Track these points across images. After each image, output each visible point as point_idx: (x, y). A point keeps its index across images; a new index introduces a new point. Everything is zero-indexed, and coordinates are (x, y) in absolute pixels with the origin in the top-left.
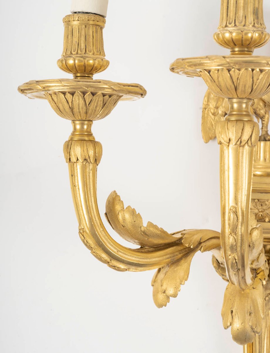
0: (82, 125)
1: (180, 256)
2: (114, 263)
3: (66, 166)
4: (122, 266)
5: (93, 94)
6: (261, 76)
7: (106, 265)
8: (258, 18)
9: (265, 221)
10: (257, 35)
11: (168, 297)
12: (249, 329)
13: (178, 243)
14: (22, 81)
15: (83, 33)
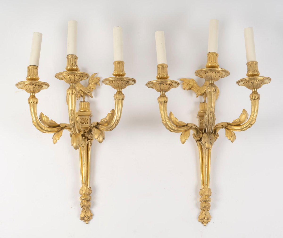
0: (33, 94)
1: (60, 130)
2: (42, 130)
3: (29, 105)
4: (44, 131)
5: (35, 85)
6: (77, 77)
7: (40, 131)
8: (76, 64)
9: (84, 124)
10: (75, 68)
11: (57, 140)
12: (78, 145)
13: (59, 126)
14: (17, 83)
15: (32, 70)
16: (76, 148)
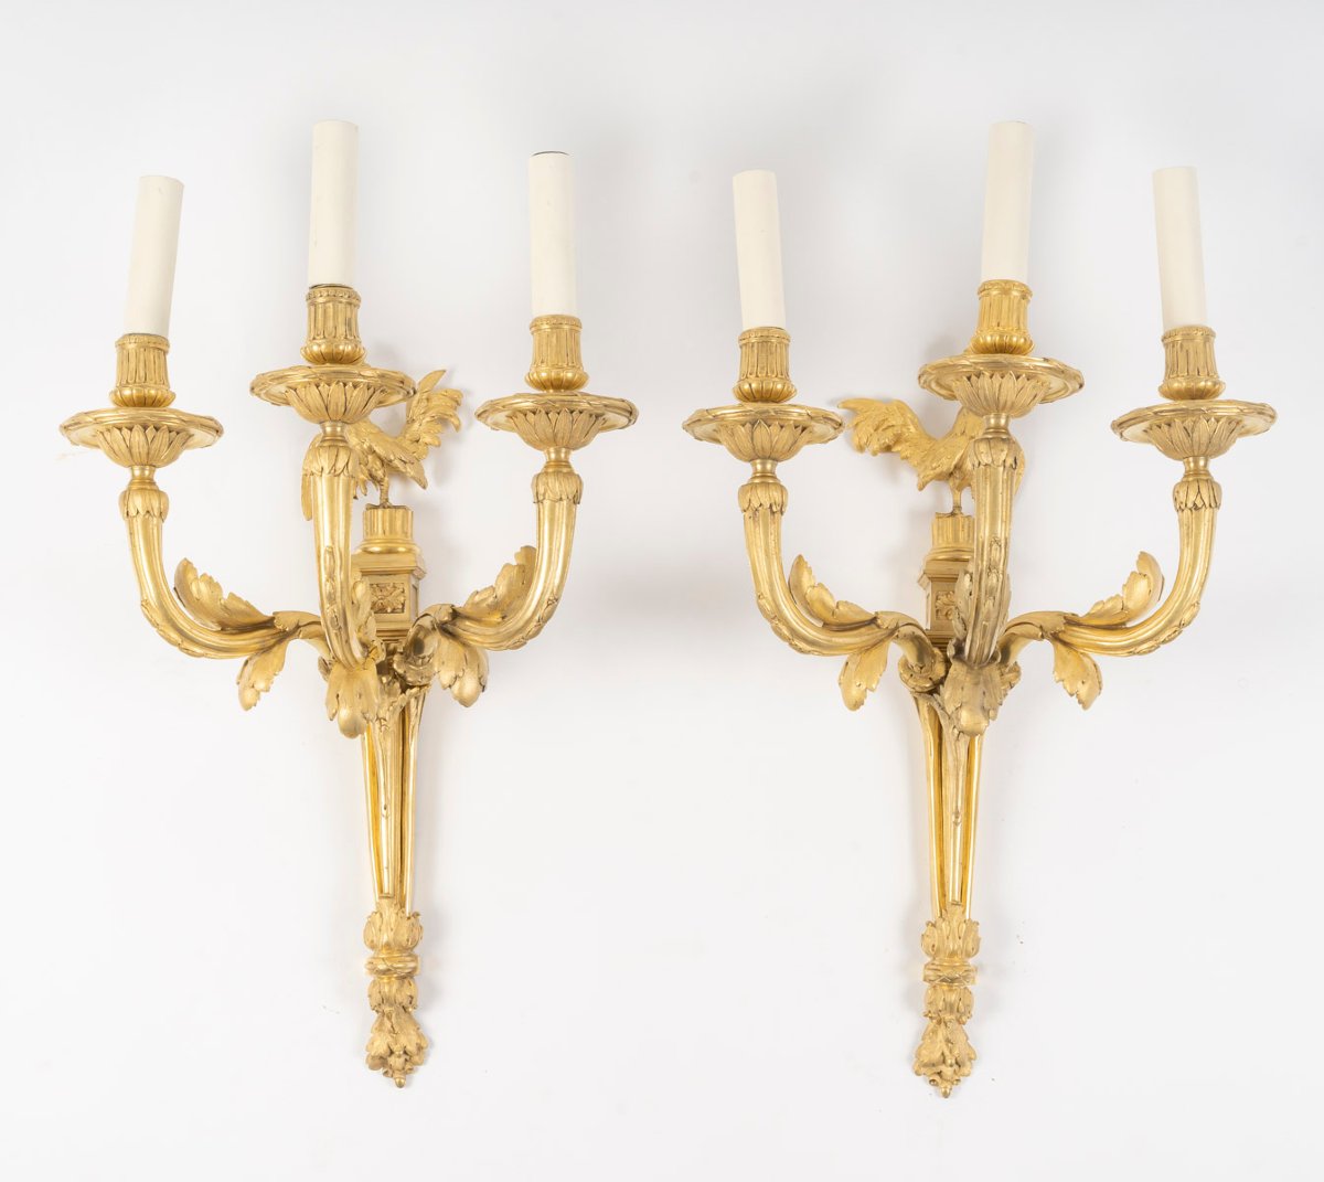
0: (143, 470)
1: (273, 641)
2: (186, 645)
3: (122, 524)
4: (198, 650)
5: (157, 429)
6: (356, 392)
7: (176, 648)
8: (350, 330)
9: (386, 612)
10: (350, 347)
11: (258, 693)
12: (359, 715)
13: (267, 624)
14: (64, 418)
15: (142, 357)
16: (352, 730)
